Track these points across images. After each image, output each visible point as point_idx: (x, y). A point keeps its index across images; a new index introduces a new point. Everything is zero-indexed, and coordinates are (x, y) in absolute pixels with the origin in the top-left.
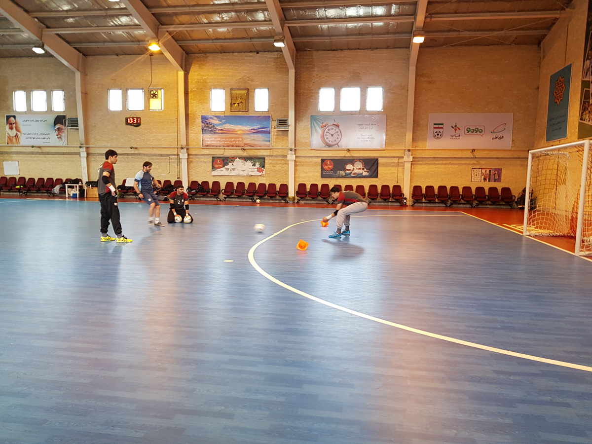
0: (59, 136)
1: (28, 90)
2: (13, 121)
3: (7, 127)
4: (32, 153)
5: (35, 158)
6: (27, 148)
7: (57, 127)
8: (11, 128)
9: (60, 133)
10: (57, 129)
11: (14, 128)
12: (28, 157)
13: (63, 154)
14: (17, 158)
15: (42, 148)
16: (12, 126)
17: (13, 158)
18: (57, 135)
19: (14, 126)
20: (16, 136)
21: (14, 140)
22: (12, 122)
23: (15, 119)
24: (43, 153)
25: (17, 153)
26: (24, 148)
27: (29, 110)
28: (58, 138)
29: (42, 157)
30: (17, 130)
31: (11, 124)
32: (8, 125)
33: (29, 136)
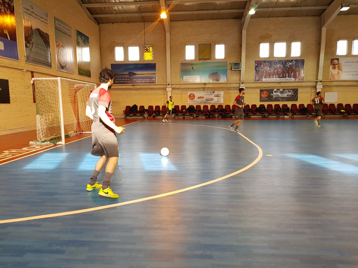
1: (350, 39)
2: (336, 62)
3: (331, 67)
4: (350, 86)
6: (345, 82)
8: (334, 68)
11: (337, 68)
12: (346, 89)
14: (336, 90)
16: (335, 66)
17: (333, 90)
19: (337, 66)
21: (336, 77)
23: (338, 61)
25: (337, 86)
26: (343, 82)
27: (349, 54)
30: (339, 69)
31: (334, 65)
32: (332, 66)
33: (349, 73)
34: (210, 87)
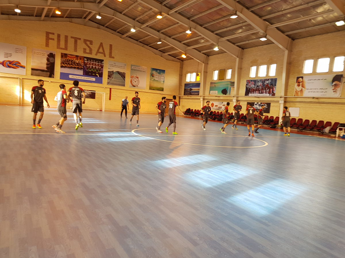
0: (335, 90)
1: (316, 58)
3: (296, 84)
4: (311, 102)
5: (313, 106)
7: (334, 83)
8: (299, 85)
9: (336, 88)
10: (335, 84)
11: (301, 85)
12: (307, 105)
13: (336, 103)
14: (299, 106)
15: (319, 99)
18: (333, 90)
19: (301, 83)
20: (302, 90)
21: (299, 93)
22: (300, 81)
24: (319, 103)
25: (300, 102)
27: (314, 72)
28: (334, 91)
29: (318, 106)
30: (303, 86)
31: (299, 82)
33: (311, 90)
34: (222, 99)
